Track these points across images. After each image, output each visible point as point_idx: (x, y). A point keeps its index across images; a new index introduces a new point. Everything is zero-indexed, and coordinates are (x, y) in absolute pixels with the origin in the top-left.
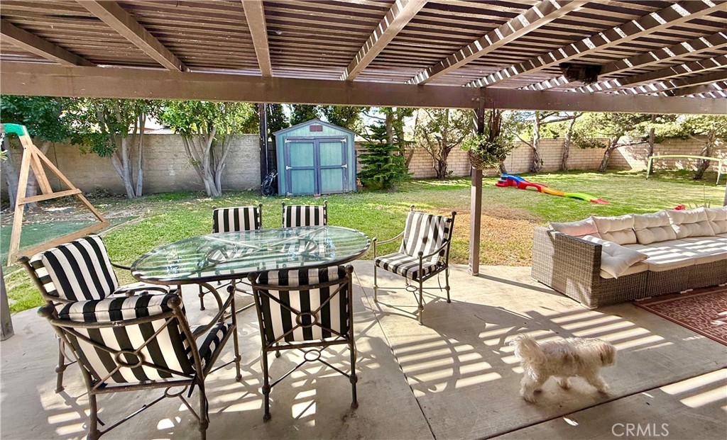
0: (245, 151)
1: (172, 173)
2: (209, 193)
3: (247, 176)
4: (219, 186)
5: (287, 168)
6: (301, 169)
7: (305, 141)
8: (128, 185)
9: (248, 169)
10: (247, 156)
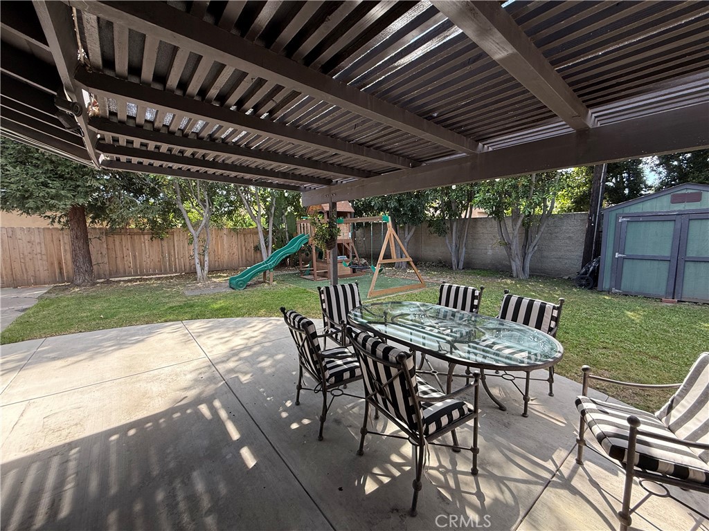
0: (568, 233)
1: (490, 252)
2: (515, 275)
3: (566, 261)
4: (527, 269)
5: (617, 255)
6: (643, 259)
7: (658, 218)
8: (454, 260)
9: (567, 253)
10: (570, 238)
